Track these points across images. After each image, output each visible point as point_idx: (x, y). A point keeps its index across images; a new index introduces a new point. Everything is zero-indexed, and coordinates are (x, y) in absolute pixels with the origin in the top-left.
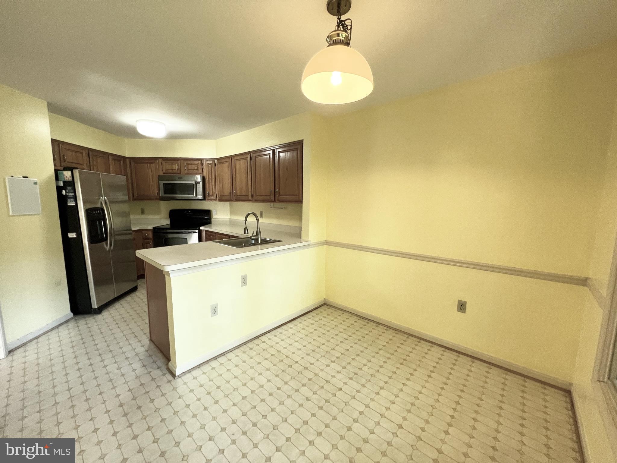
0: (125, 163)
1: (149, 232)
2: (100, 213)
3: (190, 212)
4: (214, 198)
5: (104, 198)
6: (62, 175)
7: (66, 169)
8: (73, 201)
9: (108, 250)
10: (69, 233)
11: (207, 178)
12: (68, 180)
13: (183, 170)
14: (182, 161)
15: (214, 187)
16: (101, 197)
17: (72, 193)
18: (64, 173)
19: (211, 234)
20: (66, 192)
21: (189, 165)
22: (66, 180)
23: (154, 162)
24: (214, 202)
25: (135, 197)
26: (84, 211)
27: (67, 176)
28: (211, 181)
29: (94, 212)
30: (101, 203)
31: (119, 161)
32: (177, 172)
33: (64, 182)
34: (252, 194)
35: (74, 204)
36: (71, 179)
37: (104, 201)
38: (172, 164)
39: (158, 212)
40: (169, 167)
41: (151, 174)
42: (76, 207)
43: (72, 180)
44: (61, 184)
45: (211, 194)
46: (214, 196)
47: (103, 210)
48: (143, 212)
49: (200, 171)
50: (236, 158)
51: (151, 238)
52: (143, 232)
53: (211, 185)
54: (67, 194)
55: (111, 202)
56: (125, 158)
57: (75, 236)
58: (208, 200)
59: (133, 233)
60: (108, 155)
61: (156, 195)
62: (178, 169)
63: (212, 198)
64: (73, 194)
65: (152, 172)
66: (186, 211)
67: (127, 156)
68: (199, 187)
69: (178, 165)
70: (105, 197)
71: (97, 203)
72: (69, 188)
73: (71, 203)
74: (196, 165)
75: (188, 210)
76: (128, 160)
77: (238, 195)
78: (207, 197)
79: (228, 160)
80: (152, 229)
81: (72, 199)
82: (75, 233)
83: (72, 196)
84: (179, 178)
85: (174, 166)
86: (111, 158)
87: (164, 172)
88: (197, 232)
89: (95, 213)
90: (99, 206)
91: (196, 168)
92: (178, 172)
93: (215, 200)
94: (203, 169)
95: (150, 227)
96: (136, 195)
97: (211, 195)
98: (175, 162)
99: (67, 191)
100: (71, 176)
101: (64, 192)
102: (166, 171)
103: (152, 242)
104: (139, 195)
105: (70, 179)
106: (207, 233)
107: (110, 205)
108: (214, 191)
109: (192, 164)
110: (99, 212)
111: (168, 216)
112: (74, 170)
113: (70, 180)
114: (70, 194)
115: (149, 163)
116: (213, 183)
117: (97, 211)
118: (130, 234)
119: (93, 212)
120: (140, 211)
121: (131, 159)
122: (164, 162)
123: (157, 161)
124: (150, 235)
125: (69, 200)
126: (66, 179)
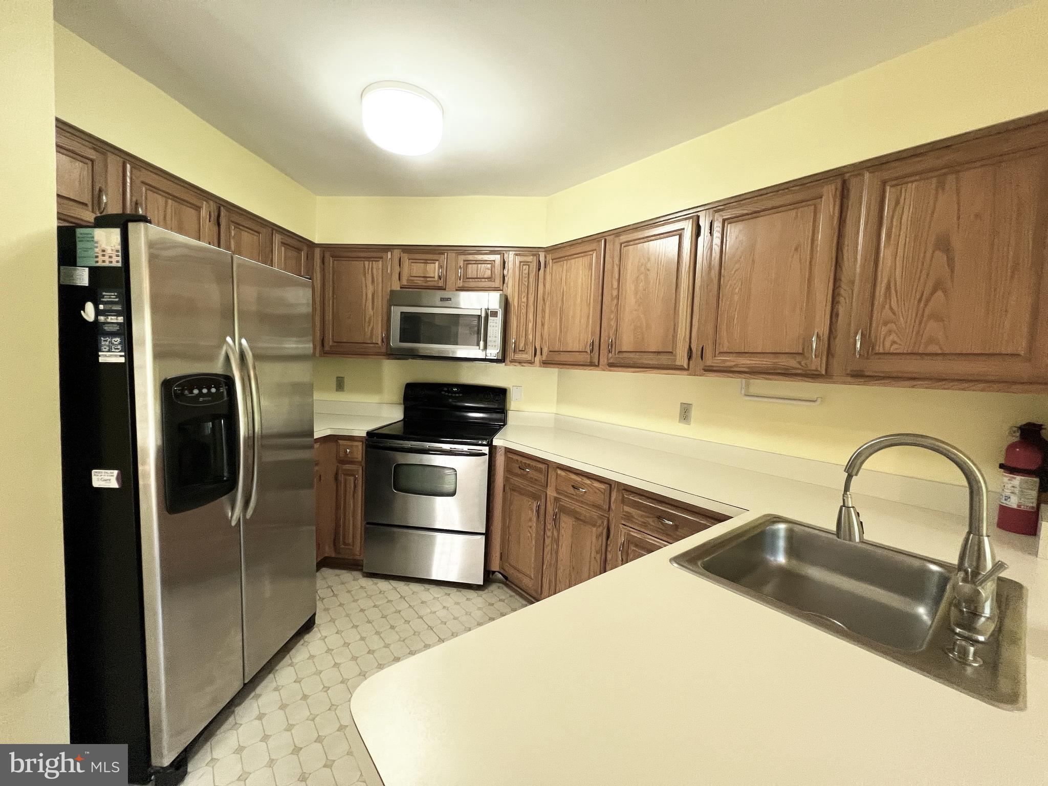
0: (310, 258)
1: (356, 443)
2: (219, 395)
3: (455, 392)
4: (530, 359)
5: (240, 344)
6: (89, 245)
7: (104, 222)
8: (119, 347)
9: (233, 523)
10: (93, 471)
11: (514, 303)
12: (107, 264)
13: (451, 278)
14: (452, 255)
15: (530, 325)
16: (229, 339)
17: (118, 314)
18: (96, 239)
19: (528, 462)
20: (98, 313)
21: (470, 266)
22: (100, 264)
23: (382, 258)
24: (527, 369)
25: (327, 348)
26: (155, 386)
27: (104, 246)
28: (524, 311)
29: (196, 391)
30: (227, 358)
31: (299, 250)
32: (436, 285)
33: (95, 272)
34: (690, 349)
35: (122, 360)
36: (120, 259)
37: (237, 355)
38: (426, 262)
39: (377, 389)
40: (417, 269)
41: (370, 289)
42: (127, 371)
43: (119, 265)
44: (83, 278)
45: (522, 345)
46: (531, 351)
47: (229, 381)
48: (340, 385)
49: (497, 283)
50: (624, 238)
51: (360, 459)
52: (341, 442)
53: (523, 320)
54: (102, 319)
55: (256, 357)
56: (311, 245)
57: (114, 484)
58: (513, 361)
59: (317, 446)
60: (272, 231)
61: (380, 342)
62: (440, 278)
63: (524, 356)
64: (121, 319)
65: (373, 281)
66: (446, 389)
67: (317, 241)
68: (494, 324)
69: (441, 267)
70: (244, 341)
71: (212, 358)
72: (110, 296)
73: (110, 356)
74: (489, 266)
75: (450, 386)
76: (317, 251)
77: (624, 349)
78: (511, 355)
79: (594, 246)
80: (365, 435)
81: (117, 340)
82: (116, 472)
83: (116, 328)
84: (442, 299)
85: (430, 267)
86: (277, 238)
87: (405, 282)
88: (488, 454)
89: (201, 394)
90: (218, 368)
91: (488, 273)
92: (441, 284)
93: (531, 363)
94: (506, 279)
95: (360, 430)
96: (329, 342)
97: (521, 349)
98: (435, 257)
99: (101, 307)
100: (119, 247)
101: (89, 312)
102: (408, 280)
103: (360, 472)
104: (335, 342)
105: (117, 261)
106: (511, 456)
107: (254, 368)
108: (530, 337)
109: (477, 262)
110: (213, 390)
111: (402, 401)
112: (131, 226)
113: (114, 264)
114: (112, 319)
115: (369, 259)
116: (531, 317)
117: (209, 389)
118: (311, 447)
119: (191, 392)
120: (334, 384)
121: (327, 248)
122: (405, 257)
123: (389, 256)
124: (358, 451)
125: (104, 342)
126: (101, 259)
